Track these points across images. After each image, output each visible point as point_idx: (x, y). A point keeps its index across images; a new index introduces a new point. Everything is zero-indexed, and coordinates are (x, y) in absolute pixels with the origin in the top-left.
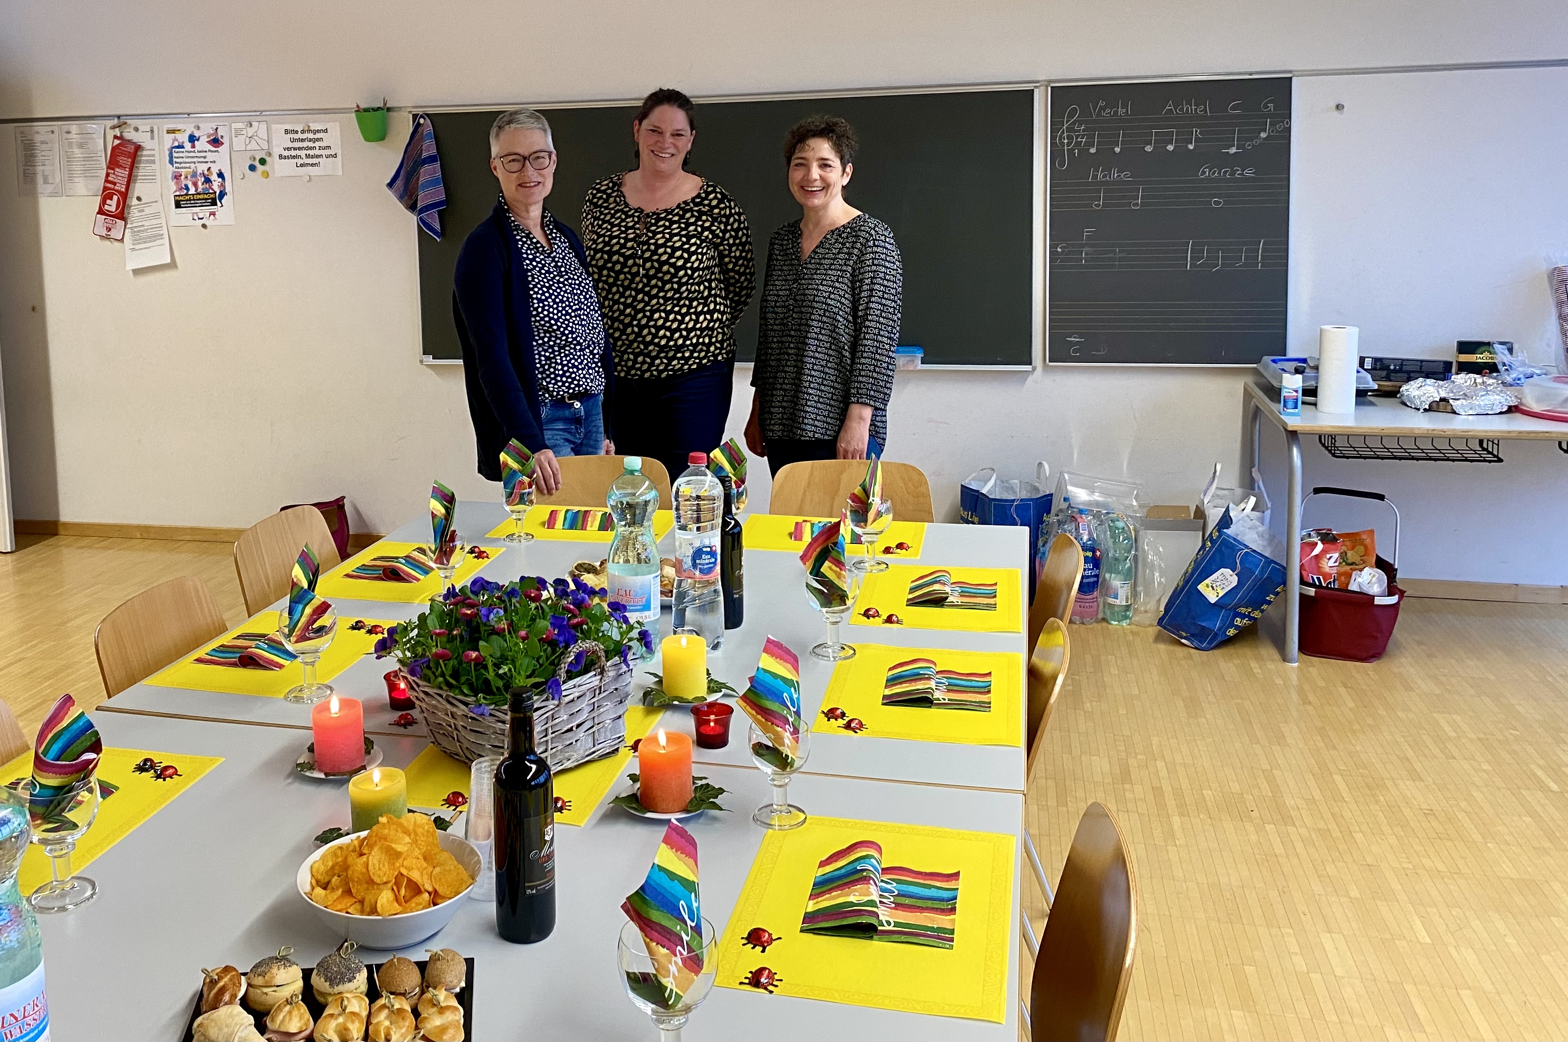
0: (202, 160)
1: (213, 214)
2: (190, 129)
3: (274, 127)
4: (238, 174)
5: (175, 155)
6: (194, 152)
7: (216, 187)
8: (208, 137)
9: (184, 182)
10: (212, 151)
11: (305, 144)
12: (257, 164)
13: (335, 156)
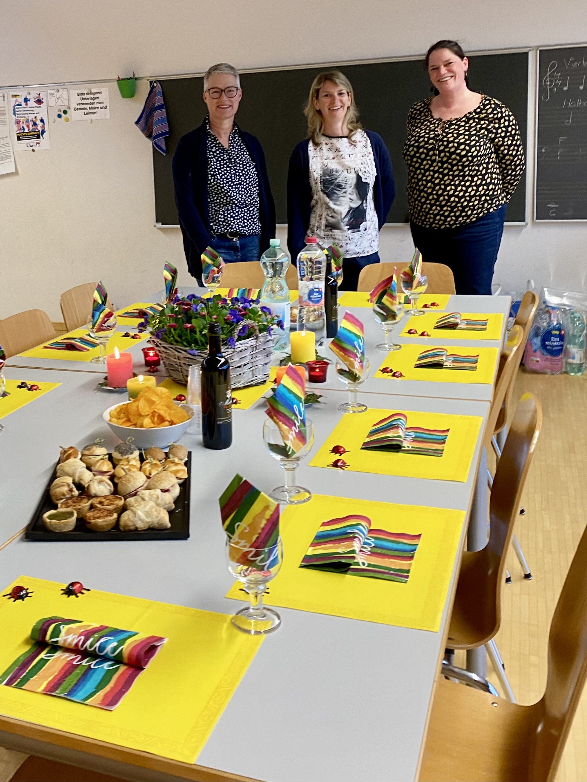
0: (32, 112)
1: (38, 143)
2: (24, 94)
3: (71, 92)
4: (52, 120)
5: (17, 110)
6: (27, 108)
7: (40, 128)
8: (35, 99)
9: (22, 125)
10: (37, 107)
11: (89, 101)
12: (62, 114)
13: (106, 107)
